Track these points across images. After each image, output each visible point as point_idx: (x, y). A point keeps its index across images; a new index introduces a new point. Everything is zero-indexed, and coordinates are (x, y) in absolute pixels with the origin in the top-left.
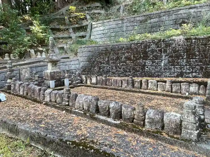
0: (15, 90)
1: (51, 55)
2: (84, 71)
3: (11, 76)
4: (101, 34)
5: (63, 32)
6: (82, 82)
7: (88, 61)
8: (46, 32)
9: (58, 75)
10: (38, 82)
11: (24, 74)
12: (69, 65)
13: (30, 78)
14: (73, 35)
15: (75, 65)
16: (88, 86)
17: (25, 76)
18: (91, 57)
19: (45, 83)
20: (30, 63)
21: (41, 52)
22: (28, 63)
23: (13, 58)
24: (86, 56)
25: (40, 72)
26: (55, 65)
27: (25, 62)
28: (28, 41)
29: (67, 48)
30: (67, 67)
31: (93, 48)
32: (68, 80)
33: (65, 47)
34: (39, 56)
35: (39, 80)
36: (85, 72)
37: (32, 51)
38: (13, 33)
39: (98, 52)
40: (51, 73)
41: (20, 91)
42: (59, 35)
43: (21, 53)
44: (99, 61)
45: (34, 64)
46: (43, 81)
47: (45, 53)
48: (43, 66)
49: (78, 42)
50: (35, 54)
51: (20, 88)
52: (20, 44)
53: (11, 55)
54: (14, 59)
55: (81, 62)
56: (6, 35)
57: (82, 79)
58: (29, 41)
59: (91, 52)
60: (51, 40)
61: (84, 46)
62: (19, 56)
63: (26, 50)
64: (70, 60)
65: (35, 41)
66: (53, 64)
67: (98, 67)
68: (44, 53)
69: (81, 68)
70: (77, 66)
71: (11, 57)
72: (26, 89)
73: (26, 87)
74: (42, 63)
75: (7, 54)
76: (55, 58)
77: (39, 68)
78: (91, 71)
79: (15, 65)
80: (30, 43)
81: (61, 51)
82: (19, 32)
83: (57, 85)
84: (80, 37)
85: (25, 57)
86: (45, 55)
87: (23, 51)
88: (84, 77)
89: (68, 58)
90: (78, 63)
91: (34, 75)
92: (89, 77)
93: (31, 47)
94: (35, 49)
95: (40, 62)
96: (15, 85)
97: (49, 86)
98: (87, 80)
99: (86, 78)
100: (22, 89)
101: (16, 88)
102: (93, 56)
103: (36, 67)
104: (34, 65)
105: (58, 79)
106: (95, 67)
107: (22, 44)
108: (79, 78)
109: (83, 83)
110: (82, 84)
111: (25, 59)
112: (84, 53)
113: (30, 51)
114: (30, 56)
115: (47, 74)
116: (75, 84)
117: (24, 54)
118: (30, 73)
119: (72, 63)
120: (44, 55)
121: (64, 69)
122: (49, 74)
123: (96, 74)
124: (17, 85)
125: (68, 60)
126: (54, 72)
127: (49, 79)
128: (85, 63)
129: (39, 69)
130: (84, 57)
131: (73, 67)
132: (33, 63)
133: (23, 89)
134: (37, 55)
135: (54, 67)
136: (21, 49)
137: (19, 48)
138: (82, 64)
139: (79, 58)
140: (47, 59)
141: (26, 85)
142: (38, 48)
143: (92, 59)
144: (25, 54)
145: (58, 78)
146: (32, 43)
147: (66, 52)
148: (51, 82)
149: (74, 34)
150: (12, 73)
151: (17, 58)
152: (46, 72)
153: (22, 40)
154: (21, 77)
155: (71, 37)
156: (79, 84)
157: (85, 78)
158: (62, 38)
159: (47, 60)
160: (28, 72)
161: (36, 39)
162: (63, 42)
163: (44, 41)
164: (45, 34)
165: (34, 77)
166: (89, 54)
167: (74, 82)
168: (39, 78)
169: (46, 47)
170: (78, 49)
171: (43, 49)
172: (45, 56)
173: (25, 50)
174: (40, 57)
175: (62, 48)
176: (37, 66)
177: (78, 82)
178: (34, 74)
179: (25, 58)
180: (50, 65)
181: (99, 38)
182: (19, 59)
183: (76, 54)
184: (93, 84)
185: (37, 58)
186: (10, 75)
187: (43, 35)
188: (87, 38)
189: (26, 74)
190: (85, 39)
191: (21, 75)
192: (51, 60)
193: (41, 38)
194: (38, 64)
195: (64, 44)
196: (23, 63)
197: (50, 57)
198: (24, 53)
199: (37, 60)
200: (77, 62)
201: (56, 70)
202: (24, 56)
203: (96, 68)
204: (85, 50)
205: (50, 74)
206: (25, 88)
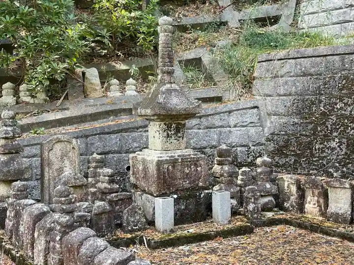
0: (17, 235)
1: (163, 88)
2: (279, 151)
3: (9, 171)
4: (341, 8)
5: (197, 8)
6: (279, 201)
7: (299, 113)
8: (140, 8)
9: (187, 174)
10: (111, 202)
11: (55, 167)
12: (221, 127)
13: (79, 183)
14: (234, 15)
15: (243, 126)
16: (313, 228)
17: (60, 170)
18: (313, 98)
19: (134, 208)
20: (82, 119)
21: (123, 77)
22: (76, 117)
23: (28, 99)
24: (290, 95)
25: (115, 152)
26: (178, 130)
27: (67, 114)
28: (79, 39)
29: (213, 62)
30: (214, 135)
31: (318, 59)
32: (227, 194)
33: (206, 59)
34: (115, 92)
35: (111, 191)
36: (287, 156)
37: (93, 74)
38: (31, 9)
39: (346, 78)
40: (159, 164)
41: (33, 248)
42: (184, 16)
43: (53, 81)
44: (348, 113)
45: (96, 120)
46: (130, 199)
47: (134, 82)
48: (126, 130)
49: (254, 41)
50: (103, 83)
51: (36, 235)
52: (52, 49)
53: (23, 87)
54: (32, 101)
55: (269, 115)
56: (7, 17)
57: (280, 190)
58: (83, 38)
59: (312, 75)
60: (166, 31)
61: (282, 53)
62: (47, 91)
63: (71, 70)
64: (224, 110)
65: (104, 37)
66: (169, 127)
67: (344, 140)
68: (131, 81)
69: (268, 140)
70: (252, 131)
71: (22, 94)
72: (58, 246)
73: (58, 238)
74: (124, 120)
75: (8, 85)
76: (176, 103)
77: (113, 136)
78: (313, 155)
79: (33, 124)
80: (86, 46)
81: (190, 74)
82: (51, 5)
83: (181, 215)
84: (257, 20)
85: (67, 94)
86: (134, 87)
87: (61, 73)
88: (288, 181)
89: (219, 99)
90: (255, 119)
91: (96, 167)
92: (315, 185)
93: (89, 59)
94: (103, 68)
95: (115, 113)
96: (18, 215)
97: (150, 218)
98: (302, 197)
99: (299, 188)
100: (43, 239)
101: (21, 229)
102: (318, 92)
103: (103, 132)
104: (98, 124)
105: (188, 189)
106: (327, 138)
107: (59, 48)
108: (268, 186)
109: (286, 210)
110: (281, 215)
111: (67, 104)
112: (281, 81)
113: (84, 74)
114: (85, 93)
115: (145, 169)
116: (252, 213)
117: (64, 84)
118: (81, 155)
119: (233, 119)
120: (131, 88)
121: (205, 144)
122: (152, 169)
123: (334, 167)
124: (26, 218)
125: (219, 107)
126: (173, 162)
127: (153, 189)
128: (284, 120)
129: (114, 141)
130: (280, 95)
131: (236, 136)
132: (95, 117)
133: (48, 242)
134: (108, 89)
135: (173, 140)
136: (55, 65)
137: (47, 62)
138: (271, 125)
139: (258, 100)
140: (146, 108)
141: (58, 228)
142: (113, 64)
143: (318, 107)
144: (69, 85)
145: (187, 184)
146: (93, 45)
147: (209, 78)
148: (159, 201)
149: (236, 13)
150: (12, 159)
151: (42, 96)
152: (140, 158)
153: (61, 35)
154: (46, 174)
155: (224, 24)
156: (270, 215)
157: (294, 189)
158: (195, 26)
159: (149, 111)
160: (74, 156)
161: (105, 30)
162: (196, 40)
163: (133, 39)
164: (138, 13)
165: (95, 175)
166: (301, 83)
167: (251, 207)
168: (111, 182)
169: (140, 60)
170: (257, 65)
171: (127, 68)
172: (136, 93)
173: (68, 69)
174: (118, 94)
175: (196, 63)
176: (106, 130)
177: (266, 204)
178: (94, 164)
179: (66, 98)
180: (155, 132)
181: (334, 24)
182: (45, 100)
183: (248, 84)
184: (337, 218)
185: (108, 100)
186: (5, 170)
187: (133, 14)
188: (283, 25)
189: (67, 163)
190: (275, 26)
191: (47, 169)
192: (163, 112)
193: (123, 28)
194: (110, 122)
195: (203, 47)
196: (59, 116)
197: (161, 99)
198: (66, 79)
199: (108, 108)
200: (251, 116)
201: (181, 151)
202: (63, 91)
203: (334, 144)
204: (284, 70)
205: (158, 170)
206: (54, 241)
